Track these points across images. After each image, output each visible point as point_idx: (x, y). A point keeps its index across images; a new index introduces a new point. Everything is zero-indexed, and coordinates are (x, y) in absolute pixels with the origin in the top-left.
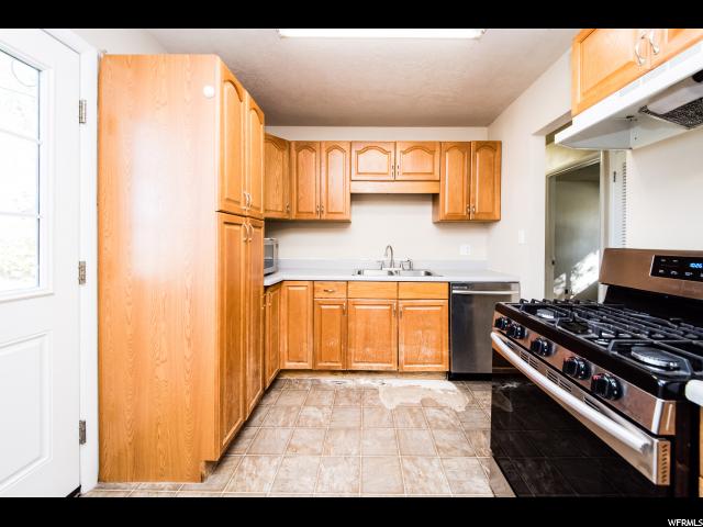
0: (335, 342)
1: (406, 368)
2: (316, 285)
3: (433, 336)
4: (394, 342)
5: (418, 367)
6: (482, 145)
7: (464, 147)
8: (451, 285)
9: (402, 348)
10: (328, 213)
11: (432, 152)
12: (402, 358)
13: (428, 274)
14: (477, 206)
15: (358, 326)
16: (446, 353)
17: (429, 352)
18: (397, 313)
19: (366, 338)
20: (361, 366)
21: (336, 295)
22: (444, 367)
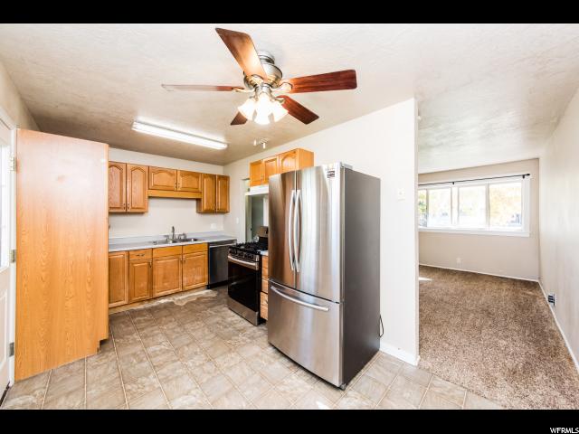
0: (144, 284)
1: (187, 288)
2: (131, 253)
3: (200, 269)
4: (180, 277)
5: (194, 286)
6: (220, 177)
7: (213, 177)
8: (209, 244)
9: (185, 279)
10: (133, 208)
11: (198, 177)
12: (184, 284)
13: (195, 240)
14: (219, 206)
15: (159, 273)
16: (206, 276)
17: (199, 278)
18: (182, 262)
19: (164, 278)
20: (162, 294)
21: (145, 257)
22: (206, 283)
